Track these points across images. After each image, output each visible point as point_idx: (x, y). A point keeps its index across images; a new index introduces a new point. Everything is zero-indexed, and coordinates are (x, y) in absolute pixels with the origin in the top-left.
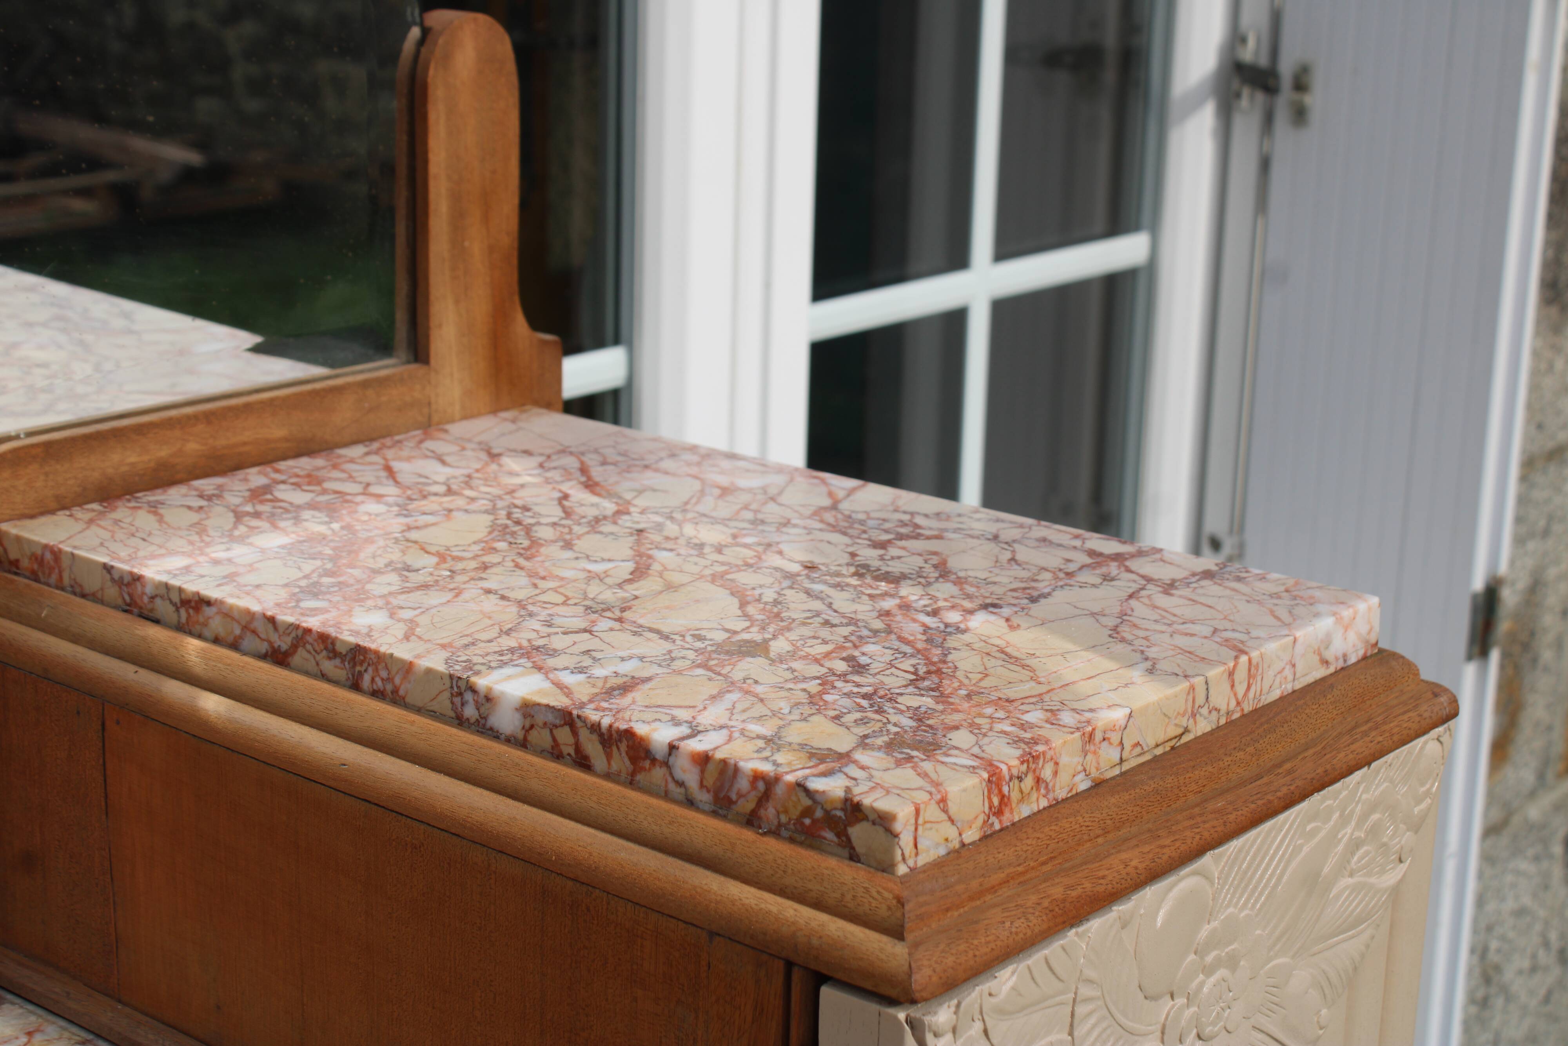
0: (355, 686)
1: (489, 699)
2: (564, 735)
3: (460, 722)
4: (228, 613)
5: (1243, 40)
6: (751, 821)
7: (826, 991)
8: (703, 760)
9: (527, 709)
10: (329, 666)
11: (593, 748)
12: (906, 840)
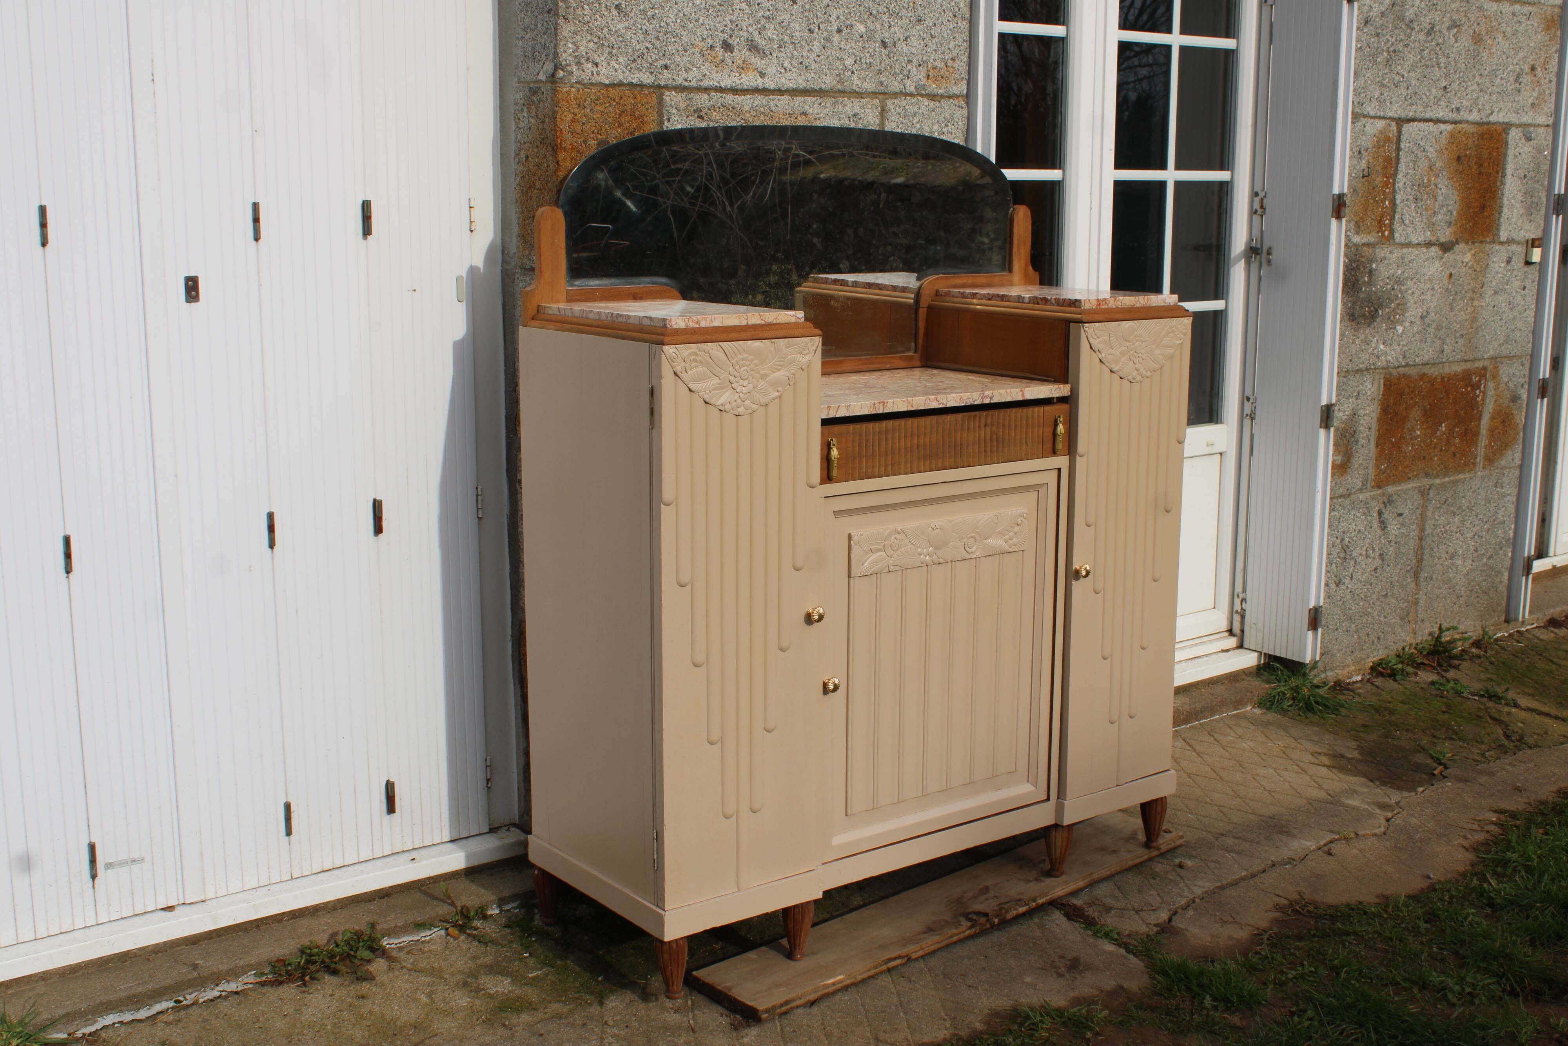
0: (1002, 301)
1: (1024, 297)
2: (1035, 300)
3: (1019, 302)
4: (981, 294)
5: (1253, 240)
6: (1062, 306)
7: (1071, 324)
8: (1055, 299)
9: (1030, 298)
10: (998, 299)
11: (1040, 301)
12: (1083, 303)
